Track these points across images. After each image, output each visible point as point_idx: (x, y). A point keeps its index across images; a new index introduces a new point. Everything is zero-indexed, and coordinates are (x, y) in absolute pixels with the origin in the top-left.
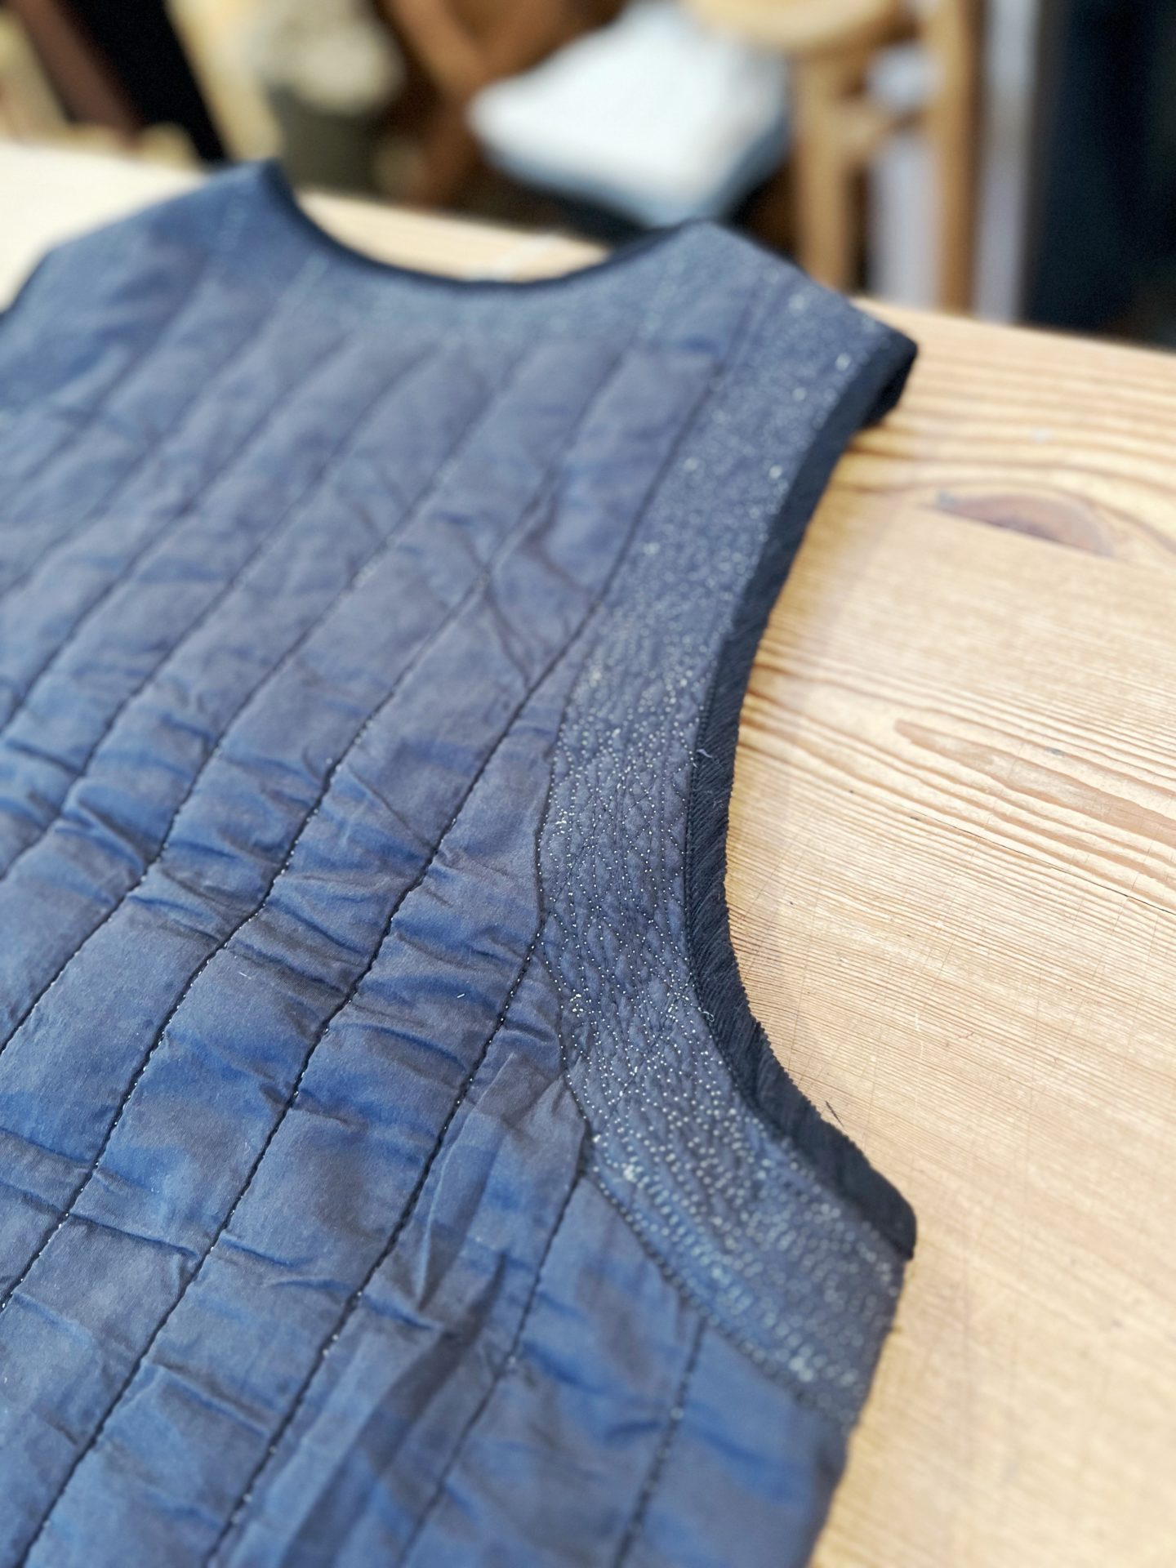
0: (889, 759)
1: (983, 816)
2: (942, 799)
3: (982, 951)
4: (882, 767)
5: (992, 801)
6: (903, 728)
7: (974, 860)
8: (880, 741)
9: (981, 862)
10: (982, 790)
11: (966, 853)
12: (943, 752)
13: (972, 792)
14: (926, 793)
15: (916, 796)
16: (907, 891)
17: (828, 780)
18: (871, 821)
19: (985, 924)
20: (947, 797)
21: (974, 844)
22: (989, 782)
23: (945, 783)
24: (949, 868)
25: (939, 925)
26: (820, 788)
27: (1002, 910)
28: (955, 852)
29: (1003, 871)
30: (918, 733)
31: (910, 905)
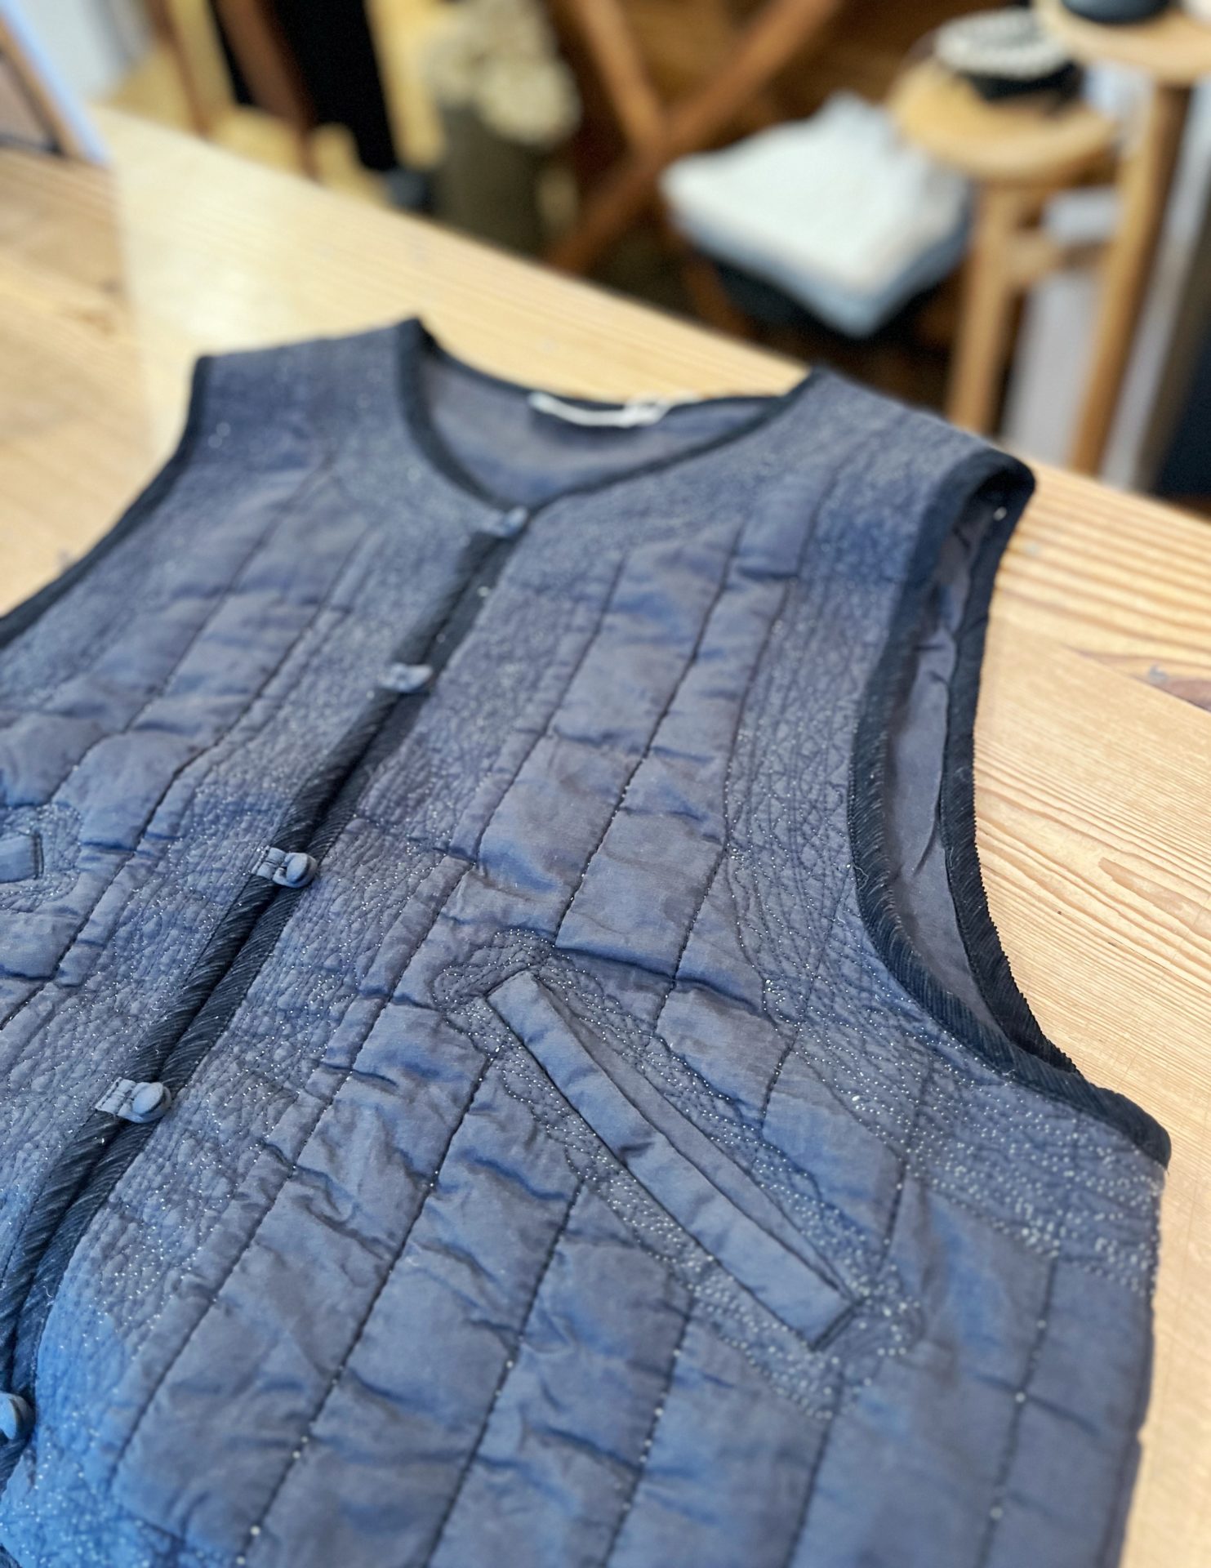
0: (1093, 891)
1: (1170, 951)
2: (1136, 932)
3: (1162, 1064)
4: (1087, 895)
5: (1178, 940)
6: (1107, 866)
7: (1160, 987)
8: (1086, 874)
9: (1165, 990)
10: (1171, 929)
11: (1154, 980)
12: (1139, 893)
13: (1162, 930)
14: (1123, 925)
15: (1114, 926)
16: (1101, 1004)
17: (1040, 899)
18: (1075, 940)
19: (1166, 1042)
20: (1140, 930)
21: (1161, 974)
22: (1176, 923)
23: (1139, 919)
24: (1139, 991)
25: (1127, 1035)
26: (1033, 905)
27: (1180, 1033)
28: (1144, 978)
29: (1184, 1000)
30: (1118, 871)
31: (1103, 1016)
